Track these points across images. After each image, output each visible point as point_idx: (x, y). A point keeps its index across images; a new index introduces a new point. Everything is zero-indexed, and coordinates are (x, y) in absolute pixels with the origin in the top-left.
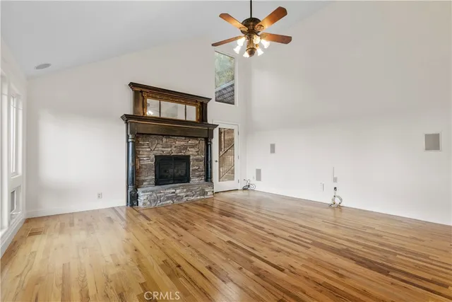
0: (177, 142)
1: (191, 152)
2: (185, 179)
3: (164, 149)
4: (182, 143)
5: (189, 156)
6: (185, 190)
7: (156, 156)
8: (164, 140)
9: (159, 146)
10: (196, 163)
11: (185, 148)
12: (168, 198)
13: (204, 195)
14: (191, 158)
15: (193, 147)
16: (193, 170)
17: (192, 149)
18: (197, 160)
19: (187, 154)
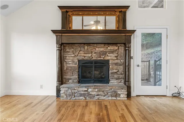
0: (97, 49)
1: (110, 57)
2: (104, 79)
3: (85, 55)
4: (102, 49)
5: (108, 61)
6: (97, 90)
7: (79, 61)
8: (86, 47)
9: (81, 52)
10: (115, 67)
11: (105, 53)
12: (81, 95)
13: (116, 96)
14: (110, 62)
15: (112, 52)
16: (112, 73)
17: (111, 55)
18: (116, 64)
19: (107, 58)
